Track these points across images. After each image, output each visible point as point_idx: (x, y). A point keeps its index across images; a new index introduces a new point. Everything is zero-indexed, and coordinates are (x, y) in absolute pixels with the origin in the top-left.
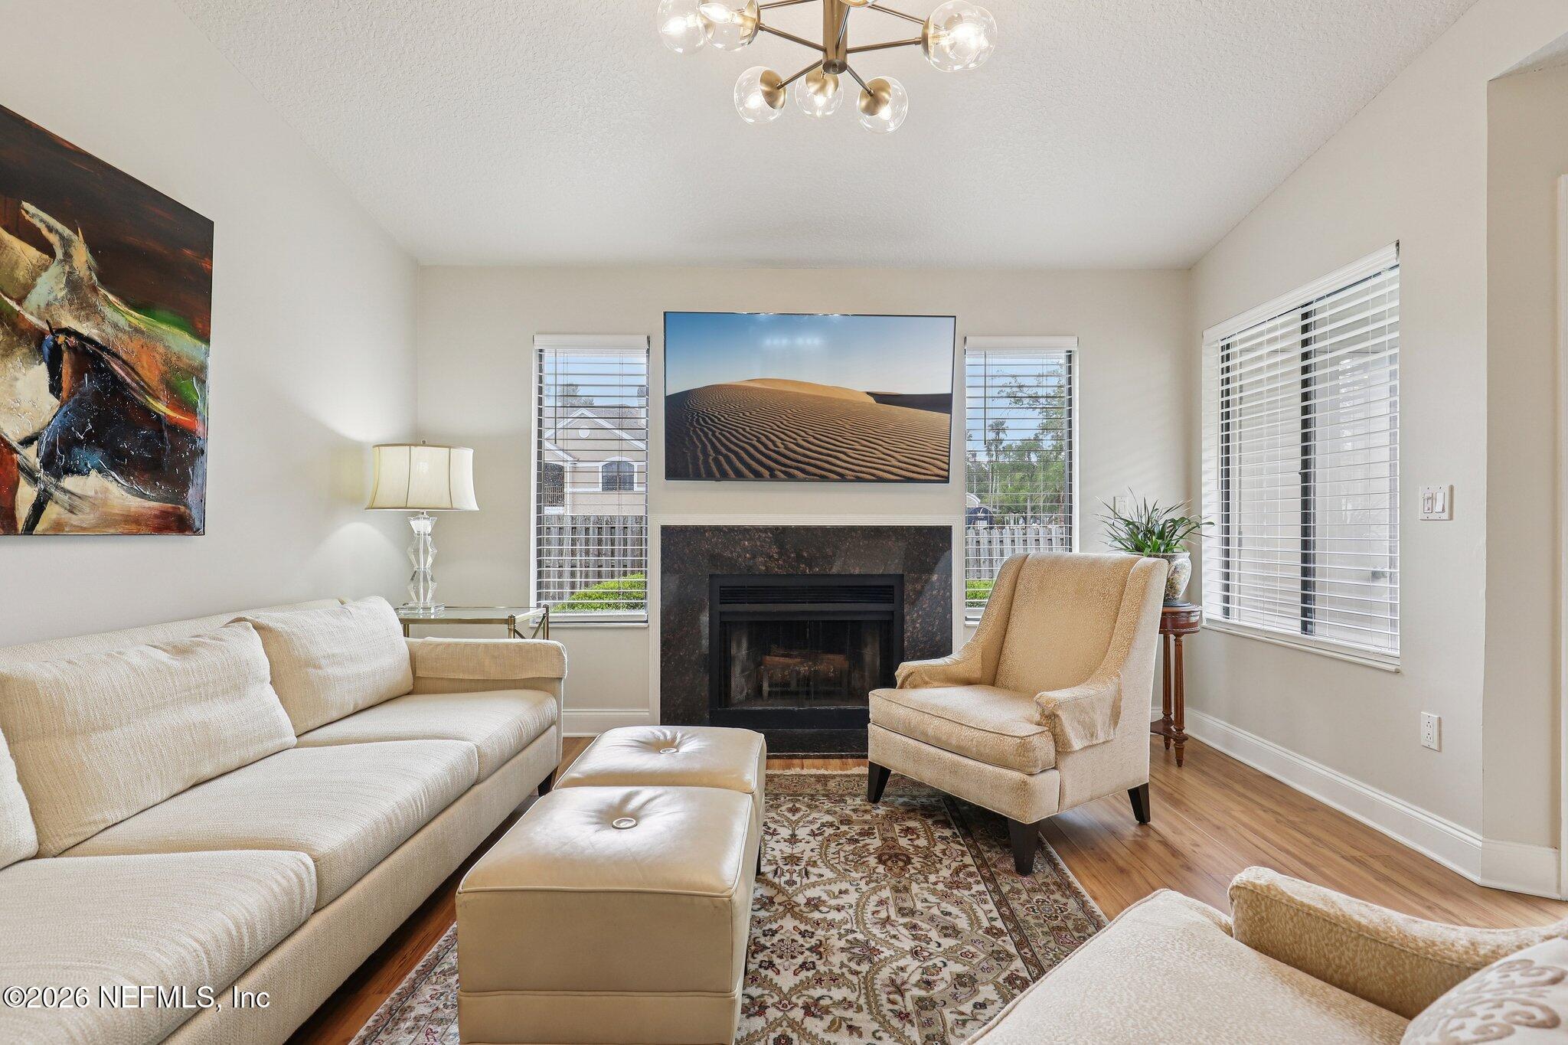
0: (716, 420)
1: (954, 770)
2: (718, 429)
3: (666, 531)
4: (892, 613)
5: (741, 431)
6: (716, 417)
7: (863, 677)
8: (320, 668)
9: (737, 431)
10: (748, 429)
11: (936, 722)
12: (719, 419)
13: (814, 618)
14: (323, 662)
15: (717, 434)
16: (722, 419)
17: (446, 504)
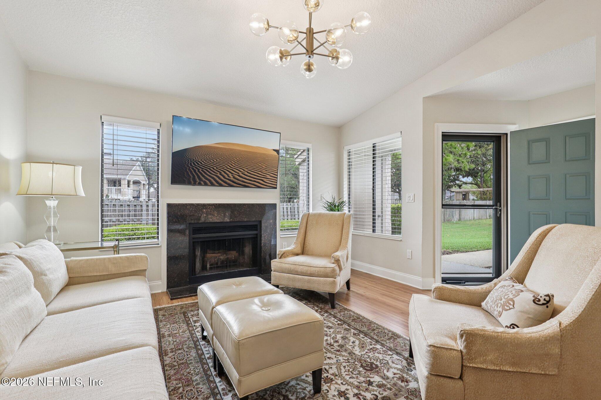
0: (200, 164)
1: (309, 281)
2: (201, 168)
3: (169, 206)
4: (257, 234)
5: (212, 169)
6: (200, 162)
7: (244, 258)
8: (46, 275)
9: (210, 169)
10: (215, 168)
11: (301, 267)
12: (201, 163)
13: (229, 238)
14: (47, 272)
15: (200, 170)
16: (203, 163)
17: (73, 193)
